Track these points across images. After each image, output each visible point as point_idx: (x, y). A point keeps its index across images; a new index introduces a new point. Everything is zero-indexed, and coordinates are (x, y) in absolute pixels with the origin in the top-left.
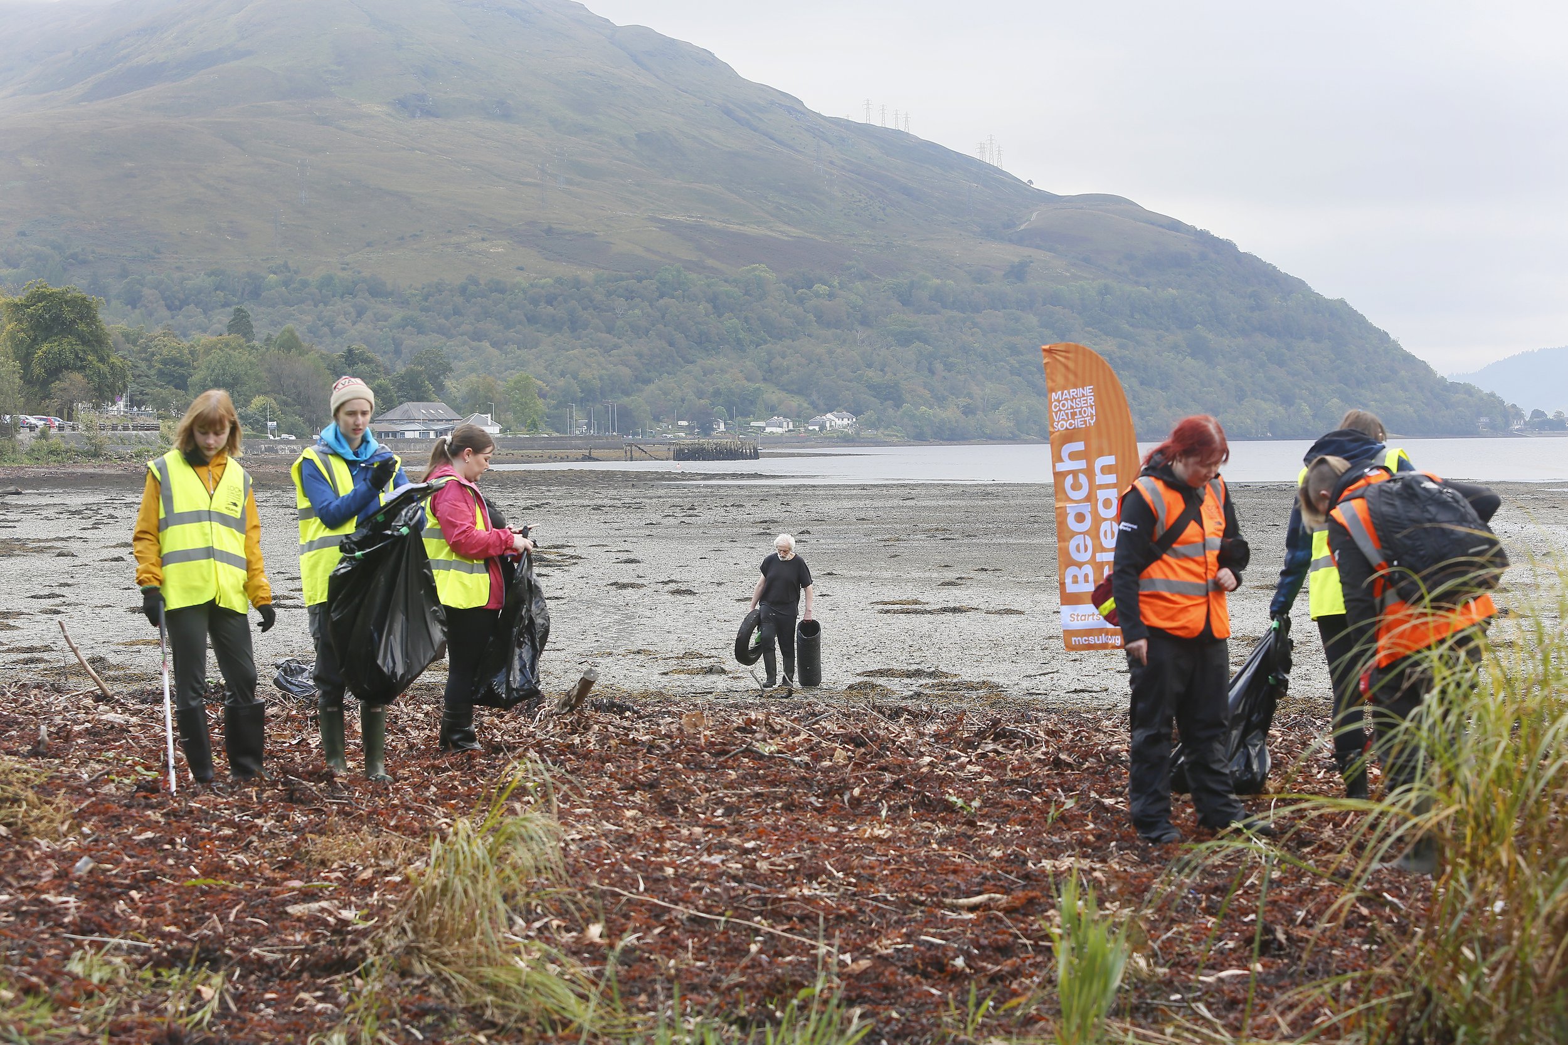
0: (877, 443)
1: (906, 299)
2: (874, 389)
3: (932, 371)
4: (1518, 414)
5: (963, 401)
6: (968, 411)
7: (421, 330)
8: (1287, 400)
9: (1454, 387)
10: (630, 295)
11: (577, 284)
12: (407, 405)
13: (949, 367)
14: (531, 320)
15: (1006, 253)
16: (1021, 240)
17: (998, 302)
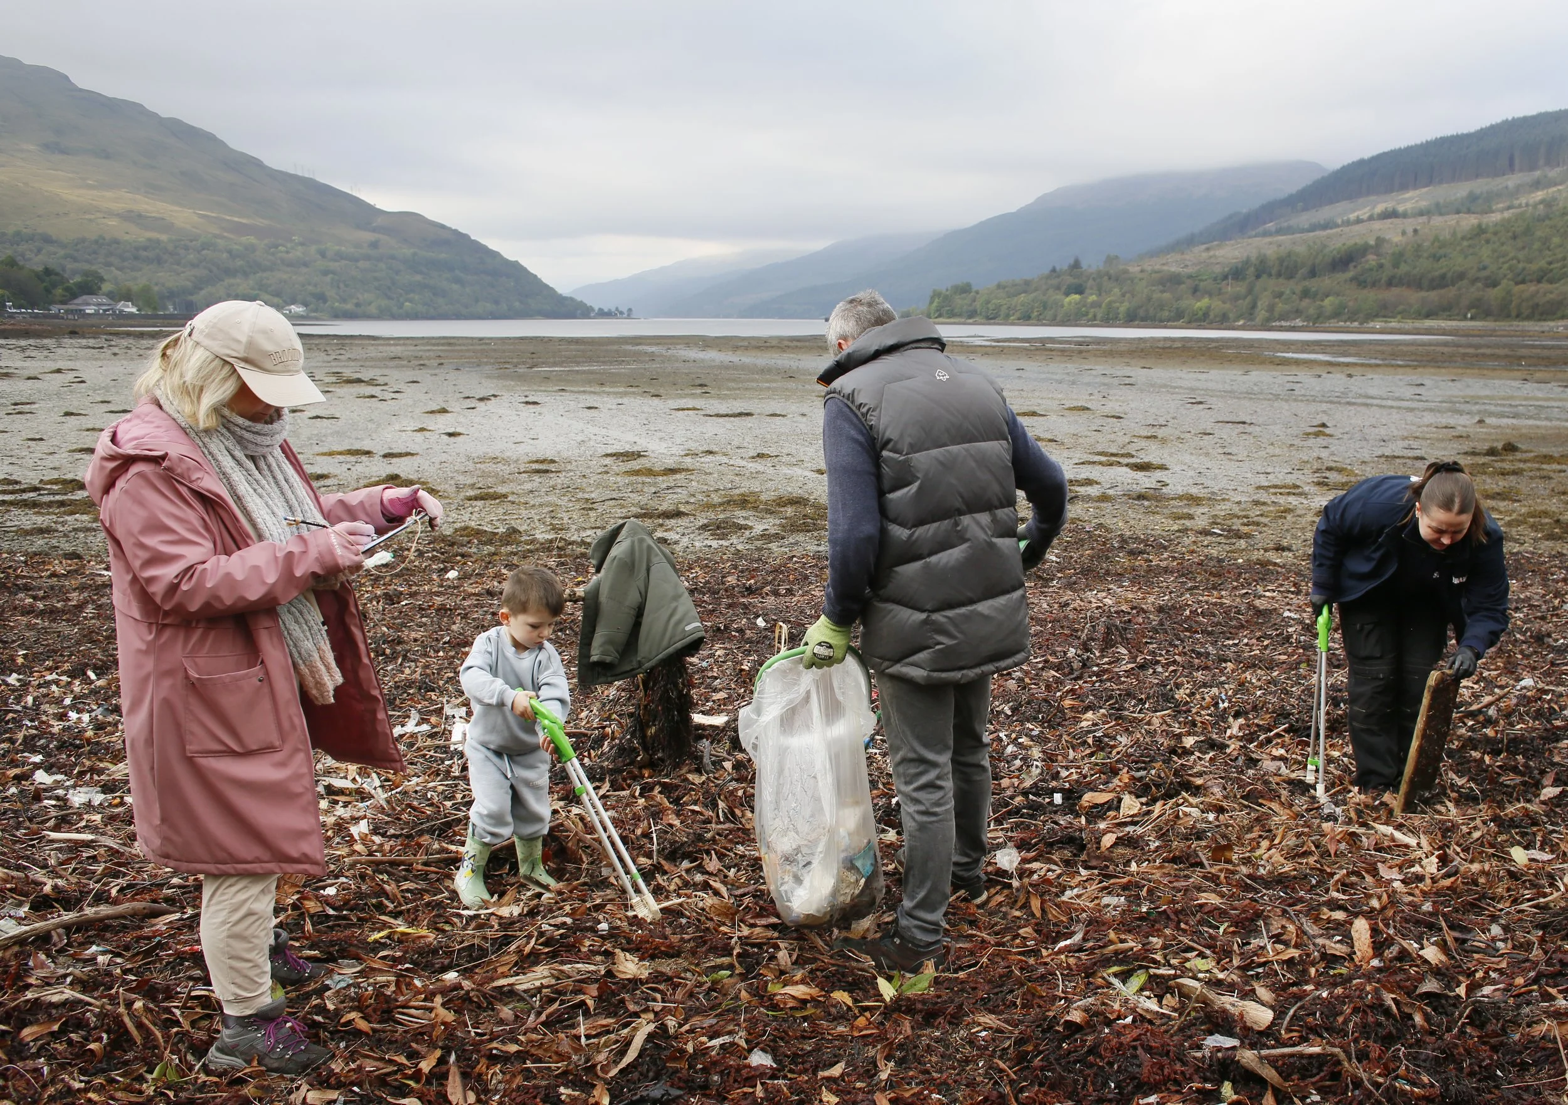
0: (317, 319)
1: (323, 255)
2: (314, 295)
3: (339, 287)
4: (591, 309)
5: (355, 301)
6: (358, 305)
7: (75, 260)
8: (497, 302)
9: (566, 298)
10: (187, 248)
11: (158, 241)
12: (84, 297)
13: (347, 286)
14: (136, 258)
15: (368, 236)
16: (374, 230)
17: (367, 258)
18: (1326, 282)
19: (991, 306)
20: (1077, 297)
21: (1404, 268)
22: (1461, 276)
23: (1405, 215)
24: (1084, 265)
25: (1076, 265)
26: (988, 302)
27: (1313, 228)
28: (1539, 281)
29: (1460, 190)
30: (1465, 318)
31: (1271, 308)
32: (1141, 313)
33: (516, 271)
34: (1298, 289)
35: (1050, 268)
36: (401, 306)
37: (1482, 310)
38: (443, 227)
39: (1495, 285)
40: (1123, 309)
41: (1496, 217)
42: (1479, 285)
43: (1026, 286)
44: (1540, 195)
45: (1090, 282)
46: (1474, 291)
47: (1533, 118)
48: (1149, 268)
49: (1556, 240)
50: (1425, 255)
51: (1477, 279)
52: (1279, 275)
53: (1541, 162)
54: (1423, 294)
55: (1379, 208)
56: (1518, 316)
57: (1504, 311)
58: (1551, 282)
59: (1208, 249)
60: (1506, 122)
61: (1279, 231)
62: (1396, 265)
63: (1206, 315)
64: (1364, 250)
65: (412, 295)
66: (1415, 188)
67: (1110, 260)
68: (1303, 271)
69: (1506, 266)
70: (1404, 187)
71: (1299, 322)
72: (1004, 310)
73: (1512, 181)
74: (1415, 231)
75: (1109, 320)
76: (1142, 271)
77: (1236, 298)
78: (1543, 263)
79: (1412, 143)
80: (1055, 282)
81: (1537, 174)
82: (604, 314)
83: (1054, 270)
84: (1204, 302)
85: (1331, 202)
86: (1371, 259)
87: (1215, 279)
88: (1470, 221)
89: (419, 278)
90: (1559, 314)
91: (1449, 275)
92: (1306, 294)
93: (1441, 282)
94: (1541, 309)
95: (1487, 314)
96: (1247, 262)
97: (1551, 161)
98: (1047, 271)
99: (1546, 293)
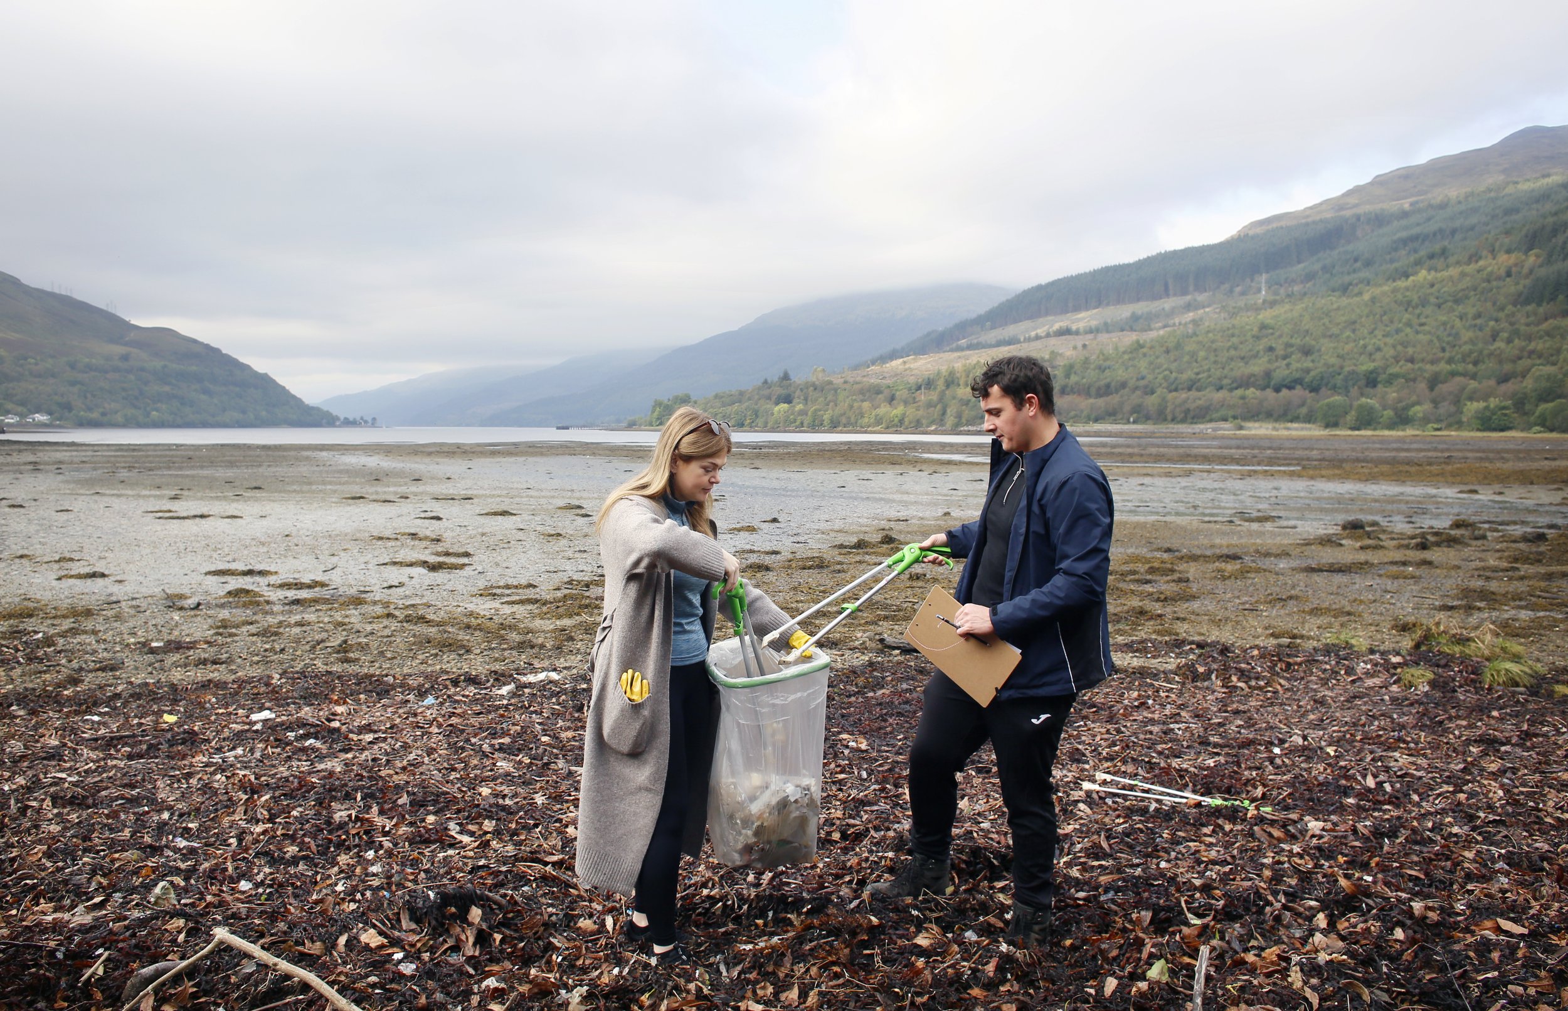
0: (60, 427)
1: (73, 366)
2: (59, 404)
3: (86, 397)
4: (338, 418)
5: (101, 410)
8: (244, 412)
9: (313, 408)
13: (94, 396)
15: (118, 350)
16: (126, 344)
17: (117, 370)
20: (786, 405)
21: (1074, 379)
22: (1123, 385)
24: (793, 378)
25: (786, 377)
27: (1000, 343)
28: (1190, 389)
29: (1124, 312)
30: (1128, 422)
31: (959, 416)
32: (844, 420)
33: (265, 382)
35: (762, 380)
36: (148, 415)
37: (1141, 414)
38: (195, 341)
39: (1153, 392)
40: (827, 416)
41: (1153, 334)
42: (1138, 393)
43: (741, 396)
44: (1191, 315)
45: (798, 393)
46: (1135, 398)
47: (1181, 251)
48: (851, 380)
49: (1202, 354)
50: (1092, 366)
51: (1136, 388)
53: (1191, 288)
54: (1092, 401)
55: (1056, 327)
56: (1173, 420)
57: (1161, 416)
58: (1199, 390)
59: (904, 363)
60: (1160, 254)
61: (970, 347)
62: (1068, 376)
63: (901, 421)
65: (159, 405)
66: (1087, 309)
67: (818, 372)
69: (1160, 376)
70: (1077, 309)
73: (1167, 304)
74: (1084, 346)
75: (815, 427)
76: (846, 382)
77: (930, 405)
78: (1192, 374)
79: (1081, 271)
80: (766, 392)
81: (1188, 298)
82: (349, 423)
83: (766, 382)
84: (899, 410)
85: (1015, 321)
87: (910, 389)
88: (1130, 338)
90: (1208, 418)
91: (1113, 384)
93: (1106, 390)
94: (1192, 414)
95: (1147, 418)
96: (939, 373)
97: (1200, 288)
98: (760, 383)
99: (1196, 399)
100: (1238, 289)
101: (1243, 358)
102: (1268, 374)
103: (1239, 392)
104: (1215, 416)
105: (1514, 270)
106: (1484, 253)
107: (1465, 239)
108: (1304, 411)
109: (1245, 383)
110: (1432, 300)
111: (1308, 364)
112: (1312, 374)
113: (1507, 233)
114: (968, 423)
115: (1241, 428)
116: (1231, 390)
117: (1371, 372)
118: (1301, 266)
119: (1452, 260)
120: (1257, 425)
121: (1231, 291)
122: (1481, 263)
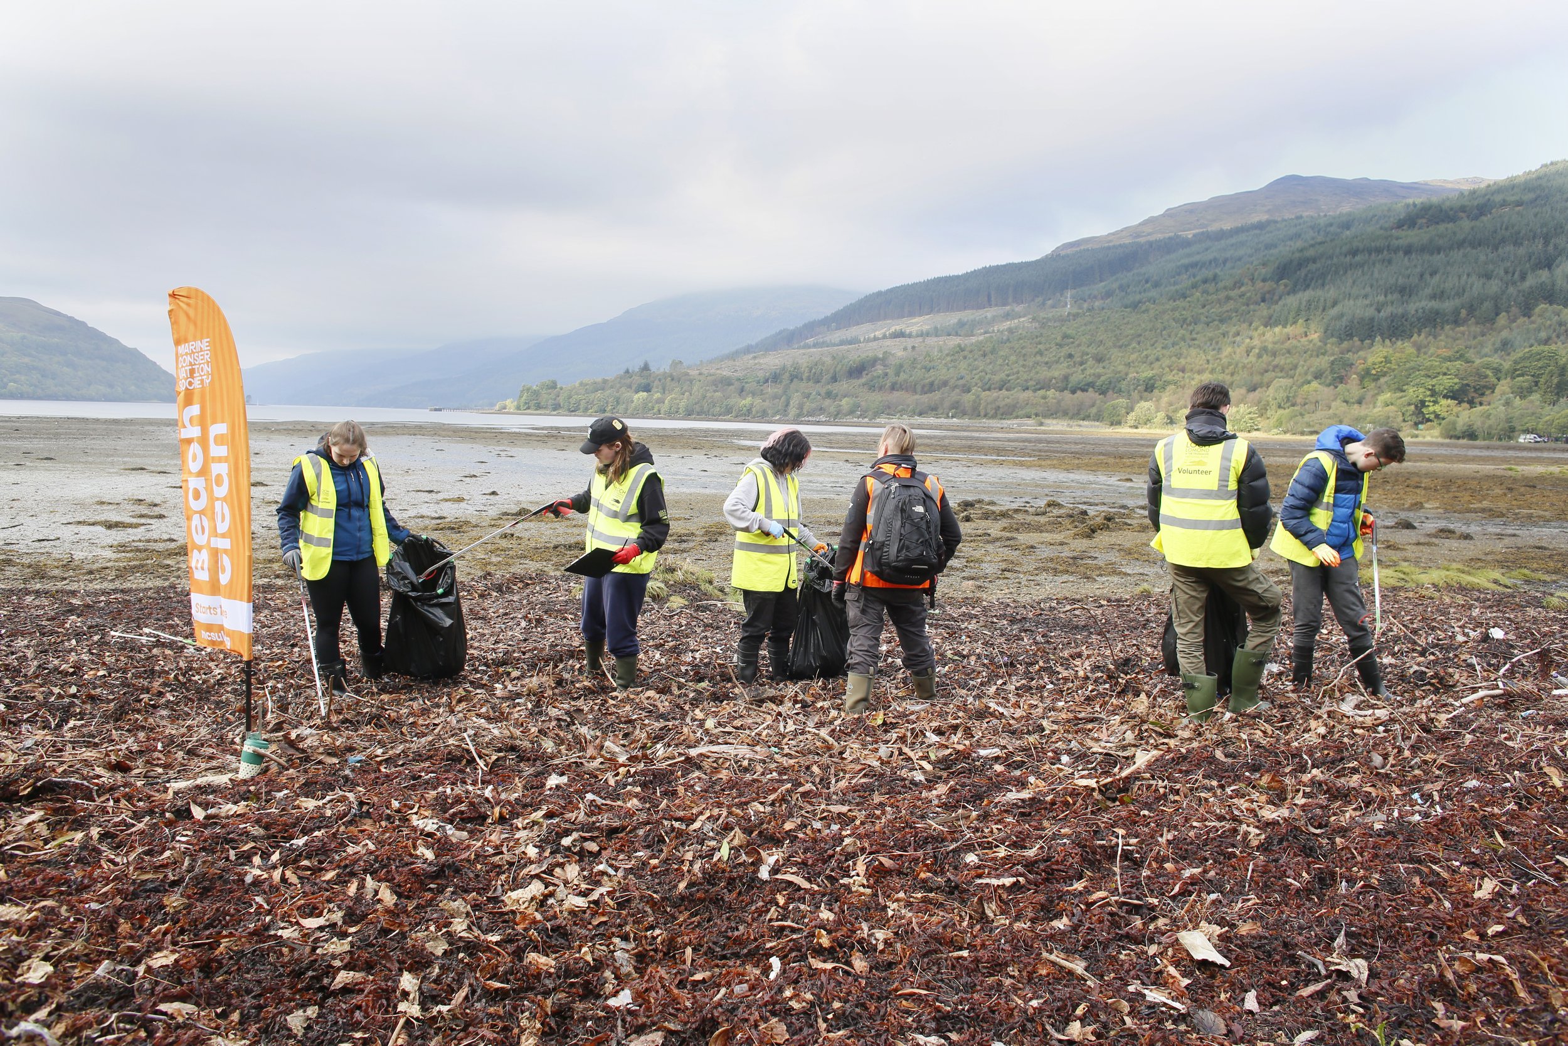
8: (111, 386)
18: (844, 386)
19: (572, 401)
20: (645, 394)
21: (903, 376)
22: (945, 383)
23: (910, 336)
24: (653, 368)
25: (646, 368)
26: (570, 397)
27: (842, 343)
28: (1001, 389)
29: (951, 319)
30: (948, 417)
31: (801, 407)
32: (697, 408)
33: (132, 356)
34: (823, 391)
35: (625, 369)
36: (5, 387)
37: (958, 410)
38: (56, 313)
39: (969, 391)
40: (682, 404)
41: (974, 339)
42: (957, 390)
43: (603, 386)
44: (1007, 324)
45: (657, 382)
46: (955, 396)
48: (706, 372)
49: (1013, 358)
50: (919, 367)
51: (956, 387)
52: (809, 379)
53: (1010, 300)
54: (917, 397)
55: (893, 330)
56: (985, 416)
57: (975, 412)
58: (1008, 390)
59: (755, 358)
61: (815, 345)
63: (749, 411)
64: (874, 361)
65: (18, 376)
66: (920, 315)
67: (676, 364)
68: (826, 377)
69: (977, 377)
70: (912, 314)
71: (823, 418)
72: (583, 404)
73: (989, 313)
74: (913, 347)
75: (671, 415)
76: (700, 374)
77: (776, 397)
78: (1003, 376)
79: (916, 281)
80: (628, 381)
81: (1008, 308)
83: (627, 372)
84: (748, 401)
85: (857, 324)
86: (879, 370)
87: (758, 382)
88: (954, 341)
89: (26, 360)
90: (1015, 414)
91: (936, 382)
92: (829, 395)
93: (931, 388)
94: (1001, 410)
95: (964, 414)
96: (784, 368)
97: (1018, 300)
98: (622, 372)
99: (1004, 397)
100: (1050, 302)
101: (1047, 363)
102: (1066, 378)
103: (1042, 392)
104: (1021, 413)
105: (1267, 296)
106: (1246, 280)
107: (1233, 268)
108: (1094, 410)
109: (1044, 385)
110: (1203, 318)
111: (1100, 370)
112: (1103, 378)
113: (1264, 264)
114: (809, 414)
115: (1041, 424)
116: (1035, 391)
117: (1150, 379)
118: (1103, 284)
119: (1221, 285)
120: (1054, 422)
121: (1044, 304)
122: (1243, 289)
